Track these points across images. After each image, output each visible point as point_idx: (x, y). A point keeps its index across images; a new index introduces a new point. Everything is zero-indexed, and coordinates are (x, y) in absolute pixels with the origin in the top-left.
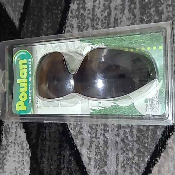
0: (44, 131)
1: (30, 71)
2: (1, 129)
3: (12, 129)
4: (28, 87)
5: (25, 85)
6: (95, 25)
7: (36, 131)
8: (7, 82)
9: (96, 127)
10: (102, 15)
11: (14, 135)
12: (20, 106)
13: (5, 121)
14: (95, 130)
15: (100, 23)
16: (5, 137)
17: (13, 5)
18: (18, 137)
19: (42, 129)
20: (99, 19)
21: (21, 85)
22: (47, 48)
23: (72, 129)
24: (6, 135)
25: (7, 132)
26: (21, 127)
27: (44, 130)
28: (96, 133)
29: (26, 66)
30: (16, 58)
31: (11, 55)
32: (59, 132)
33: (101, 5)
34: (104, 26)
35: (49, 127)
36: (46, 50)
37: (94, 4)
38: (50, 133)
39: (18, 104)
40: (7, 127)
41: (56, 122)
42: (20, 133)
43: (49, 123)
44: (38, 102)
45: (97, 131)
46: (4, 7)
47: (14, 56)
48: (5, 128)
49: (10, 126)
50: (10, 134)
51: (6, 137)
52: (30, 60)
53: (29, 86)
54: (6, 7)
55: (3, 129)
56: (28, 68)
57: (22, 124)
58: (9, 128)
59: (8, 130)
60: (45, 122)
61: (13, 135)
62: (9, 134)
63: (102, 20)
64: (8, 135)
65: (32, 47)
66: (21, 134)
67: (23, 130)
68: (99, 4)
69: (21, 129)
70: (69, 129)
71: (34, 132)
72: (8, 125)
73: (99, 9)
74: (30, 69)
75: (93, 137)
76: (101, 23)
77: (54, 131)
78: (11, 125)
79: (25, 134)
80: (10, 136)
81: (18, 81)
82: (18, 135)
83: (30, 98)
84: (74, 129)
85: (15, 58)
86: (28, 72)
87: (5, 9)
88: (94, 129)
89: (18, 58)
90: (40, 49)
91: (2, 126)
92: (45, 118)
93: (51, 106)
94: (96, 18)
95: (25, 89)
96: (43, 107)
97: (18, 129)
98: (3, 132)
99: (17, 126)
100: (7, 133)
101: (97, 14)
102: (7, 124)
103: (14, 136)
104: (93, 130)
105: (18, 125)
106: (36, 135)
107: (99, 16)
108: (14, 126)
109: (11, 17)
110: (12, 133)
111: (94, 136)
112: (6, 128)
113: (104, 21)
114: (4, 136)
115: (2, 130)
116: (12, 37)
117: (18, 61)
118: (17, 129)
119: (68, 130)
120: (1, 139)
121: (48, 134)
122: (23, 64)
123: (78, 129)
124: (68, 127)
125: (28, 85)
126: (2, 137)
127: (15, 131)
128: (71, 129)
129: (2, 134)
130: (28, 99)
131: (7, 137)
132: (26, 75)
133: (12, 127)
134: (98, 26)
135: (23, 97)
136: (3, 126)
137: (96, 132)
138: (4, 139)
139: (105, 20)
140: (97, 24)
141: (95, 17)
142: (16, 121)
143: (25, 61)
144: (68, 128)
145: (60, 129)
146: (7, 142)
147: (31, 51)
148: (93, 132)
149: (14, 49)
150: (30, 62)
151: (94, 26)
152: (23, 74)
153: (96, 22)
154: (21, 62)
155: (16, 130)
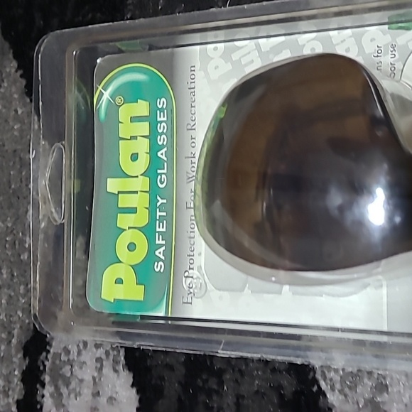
0: (215, 387)
1: (162, 147)
2: (40, 363)
3: (81, 368)
4: (152, 208)
5: (140, 201)
7: (180, 383)
8: (70, 186)
11: (90, 392)
12: (119, 281)
13: (52, 339)
16: (52, 396)
18: (103, 400)
19: (204, 377)
21: (124, 201)
22: (235, 57)
23: (338, 386)
24: (57, 388)
25: (63, 376)
26: (116, 362)
27: (213, 384)
29: (144, 128)
30: (106, 95)
32: (281, 396)
35: (238, 375)
36: (233, 63)
38: (239, 397)
39: (109, 275)
40: (64, 358)
42: (114, 386)
44: (195, 273)
47: (100, 88)
48: (53, 363)
49: (74, 355)
50: (73, 385)
51: (58, 396)
52: (162, 102)
53: (158, 204)
55: (45, 366)
57: (122, 352)
58: (70, 363)
59: (66, 370)
61: (87, 392)
62: (67, 385)
64: (64, 391)
65: (173, 54)
66: (118, 389)
67: (126, 378)
69: (116, 371)
70: (319, 387)
71: (172, 387)
72: (68, 352)
74: (162, 140)
77: (257, 392)
78: (79, 353)
79: (134, 390)
80: (72, 396)
81: (113, 185)
82: (107, 391)
83: (159, 253)
84: (347, 390)
85: (101, 94)
86: (154, 149)
89: (113, 96)
90: (206, 58)
91: (44, 354)
92: (224, 338)
93: (247, 291)
95: (142, 218)
96: (214, 294)
97: (107, 370)
98: (47, 378)
99: (104, 357)
100: (60, 383)
102: (62, 346)
103: (91, 397)
105: (107, 353)
106: (179, 400)
108: (89, 357)
110: (81, 381)
112: (58, 362)
114: (48, 390)
115: (42, 368)
116: (90, 16)
117: (113, 108)
118: (100, 370)
119: (315, 389)
120: (38, 403)
121: (230, 400)
122: (133, 119)
123: (365, 389)
124: (319, 376)
125: (153, 202)
126: (43, 396)
127: (94, 378)
128: (333, 389)
129: (43, 385)
130: (150, 258)
131: (61, 395)
132: (143, 162)
133: (82, 358)
135: (132, 247)
136: (48, 352)
138: (48, 403)
142: (99, 339)
143: (142, 108)
144: (316, 382)
145: (285, 383)
147: (169, 70)
149: (98, 61)
150: (162, 110)
152: (134, 157)
154: (125, 112)
155: (96, 374)
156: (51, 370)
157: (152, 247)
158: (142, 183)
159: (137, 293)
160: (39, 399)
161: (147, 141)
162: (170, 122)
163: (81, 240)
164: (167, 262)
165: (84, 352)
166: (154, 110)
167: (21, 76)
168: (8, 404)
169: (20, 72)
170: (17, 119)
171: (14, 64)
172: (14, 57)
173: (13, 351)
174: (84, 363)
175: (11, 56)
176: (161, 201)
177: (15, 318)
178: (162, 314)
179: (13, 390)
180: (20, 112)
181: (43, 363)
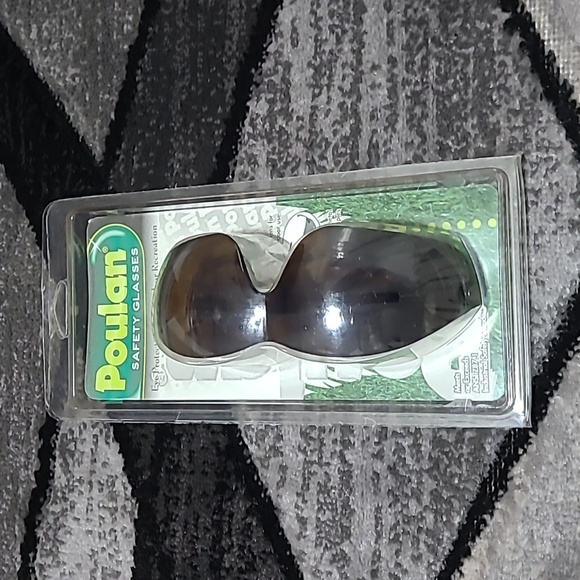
0: (175, 446)
1: (136, 282)
2: (51, 442)
3: (82, 443)
4: (130, 325)
5: (121, 321)
6: (316, 159)
7: (152, 446)
8: (72, 310)
9: (319, 435)
10: (335, 133)
11: (89, 460)
12: (108, 378)
13: (62, 421)
14: (317, 442)
15: (329, 154)
16: (61, 465)
17: (87, 99)
18: (99, 465)
19: (168, 441)
20: (328, 144)
21: (110, 321)
22: (183, 220)
23: (254, 440)
24: (65, 460)
25: (69, 450)
26: (107, 437)
27: (174, 445)
28: (321, 452)
29: (123, 269)
30: (96, 246)
31: (82, 237)
32: (218, 449)
33: (334, 107)
34: (342, 164)
35: (190, 437)
36: (181, 225)
37: (313, 104)
38: (191, 452)
39: (101, 374)
40: (69, 437)
41: (209, 422)
42: (106, 454)
43: (190, 424)
44: (160, 369)
45: (322, 444)
46: (61, 103)
47: (91, 241)
48: (62, 441)
49: (76, 434)
50: (77, 456)
51: (65, 465)
52: (135, 251)
53: (134, 323)
54: (65, 103)
55: (55, 444)
56: (129, 275)
57: (112, 428)
58: (74, 440)
59: (71, 446)
60: (177, 422)
61: (87, 460)
62: (72, 456)
63: (336, 147)
64: (70, 461)
65: (141, 218)
66: (109, 456)
67: (115, 447)
68: (328, 103)
69: (108, 443)
70: (244, 442)
71: (147, 450)
72: (72, 432)
73: (327, 115)
74: (135, 277)
75: (312, 463)
76: (333, 154)
77: (203, 447)
78: (81, 433)
79: (121, 455)
80: (76, 464)
81: (102, 310)
82: (101, 459)
83: (136, 357)
84: (259, 442)
85: (92, 245)
87: (64, 109)
88: (314, 439)
89: (101, 246)
90: (164, 221)
91: (55, 435)
92: (180, 411)
93: (194, 379)
94: (321, 141)
95: (123, 333)
96: (173, 382)
97: (101, 443)
98: (57, 453)
99: (99, 434)
100: (67, 455)
101: (321, 130)
102: (68, 428)
103: (89, 463)
104: (312, 442)
105: (101, 431)
106: (152, 457)
107: (328, 134)
108: (87, 435)
109: (81, 133)
110: (83, 453)
111: (315, 458)
112: (64, 440)
113: (343, 150)
114: (59, 461)
115: (53, 446)
116: (83, 188)
117: (101, 256)
118: (96, 443)
119: (241, 443)
120: (51, 471)
121: (186, 455)
122: (116, 263)
123: (269, 441)
124: (243, 435)
125: (130, 321)
126: (54, 467)
127: (92, 450)
128: (252, 443)
129: (54, 459)
130: (129, 360)
131: (68, 464)
132: (123, 292)
133: (83, 437)
134: (324, 163)
135: (116, 353)
136: (58, 434)
137: (321, 447)
138: (58, 471)
139: (343, 146)
140: (323, 157)
141: (317, 137)
142: (95, 420)
143: (121, 255)
144: (241, 438)
145: (220, 441)
146: (68, 481)
147: (139, 229)
148: (311, 448)
149: (89, 221)
150: (135, 256)
151: (314, 161)
152: (117, 290)
153: (319, 152)
154: (110, 258)
155: (93, 447)
156: (60, 446)
157: (131, 352)
158: (122, 308)
159: (121, 385)
160: (51, 468)
161: (125, 278)
162: (140, 265)
163: (80, 351)
164: (141, 363)
165: (84, 432)
166: (129, 256)
167: (33, 230)
168: (28, 475)
169: (32, 227)
170: (30, 261)
171: (27, 221)
172: (27, 216)
173: (31, 434)
174: (85, 440)
175: (24, 214)
176: (136, 320)
177: (32, 411)
178: (139, 399)
179: (32, 465)
180: (32, 257)
181: (54, 442)
